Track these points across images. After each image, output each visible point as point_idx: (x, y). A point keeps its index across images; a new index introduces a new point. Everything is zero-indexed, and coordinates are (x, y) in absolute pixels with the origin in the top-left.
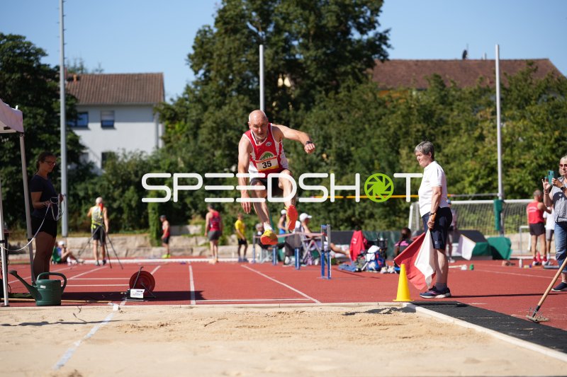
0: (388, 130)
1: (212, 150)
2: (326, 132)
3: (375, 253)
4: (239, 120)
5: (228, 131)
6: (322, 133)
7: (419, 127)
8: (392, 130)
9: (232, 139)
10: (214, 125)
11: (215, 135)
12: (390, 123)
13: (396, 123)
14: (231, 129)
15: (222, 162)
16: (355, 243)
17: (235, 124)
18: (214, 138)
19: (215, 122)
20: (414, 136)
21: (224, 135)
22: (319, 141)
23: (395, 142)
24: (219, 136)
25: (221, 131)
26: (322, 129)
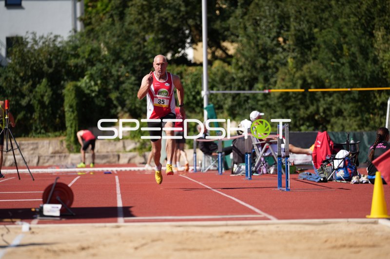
0: (359, 7)
1: (143, 34)
2: (282, 11)
3: (344, 159)
5: (162, 9)
6: (278, 11)
8: (364, 7)
9: (166, 19)
10: (145, 3)
11: (146, 15)
14: (165, 7)
15: (155, 48)
16: (318, 146)
18: (144, 18)
21: (157, 15)
22: (274, 21)
23: (368, 23)
24: (151, 16)
25: (153, 10)
26: (277, 6)
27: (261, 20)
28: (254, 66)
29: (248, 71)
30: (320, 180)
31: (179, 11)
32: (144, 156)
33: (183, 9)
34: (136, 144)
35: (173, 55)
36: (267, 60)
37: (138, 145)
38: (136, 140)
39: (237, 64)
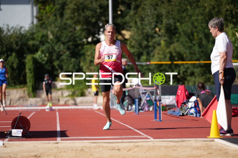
0: (204, 10)
1: (74, 26)
2: (158, 12)
3: (195, 102)
4: (94, 3)
5: (86, 11)
6: (156, 12)
7: (228, 7)
8: (207, 10)
9: (89, 17)
10: (75, 7)
11: (76, 14)
12: (206, 5)
13: (211, 5)
14: (88, 10)
15: (81, 34)
16: (179, 94)
17: (91, 6)
18: (75, 16)
19: (76, 5)
20: (224, 15)
21: (83, 14)
22: (153, 18)
24: (79, 15)
25: (81, 11)
26: (155, 9)
27: (145, 17)
28: (140, 45)
29: (137, 48)
30: (180, 115)
31: (96, 12)
32: (74, 100)
33: (98, 11)
34: (69, 92)
35: (92, 39)
36: (148, 42)
37: (71, 93)
38: (70, 90)
39: (130, 44)
